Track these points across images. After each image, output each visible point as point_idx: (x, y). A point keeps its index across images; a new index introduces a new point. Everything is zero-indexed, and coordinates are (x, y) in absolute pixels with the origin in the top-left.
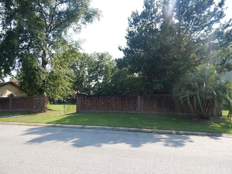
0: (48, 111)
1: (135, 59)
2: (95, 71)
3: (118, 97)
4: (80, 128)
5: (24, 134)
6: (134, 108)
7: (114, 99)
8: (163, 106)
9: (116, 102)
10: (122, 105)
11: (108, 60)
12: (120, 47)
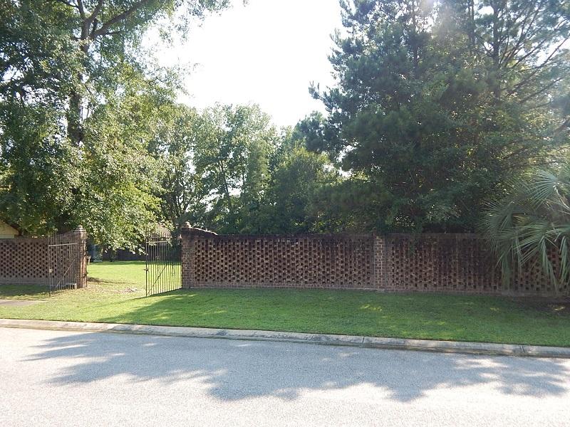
0: (90, 285)
1: (370, 123)
2: (217, 160)
3: (315, 241)
4: (212, 337)
5: (36, 355)
6: (364, 276)
7: (301, 248)
8: (455, 269)
9: (306, 257)
10: (327, 264)
11: (256, 128)
12: (315, 86)
